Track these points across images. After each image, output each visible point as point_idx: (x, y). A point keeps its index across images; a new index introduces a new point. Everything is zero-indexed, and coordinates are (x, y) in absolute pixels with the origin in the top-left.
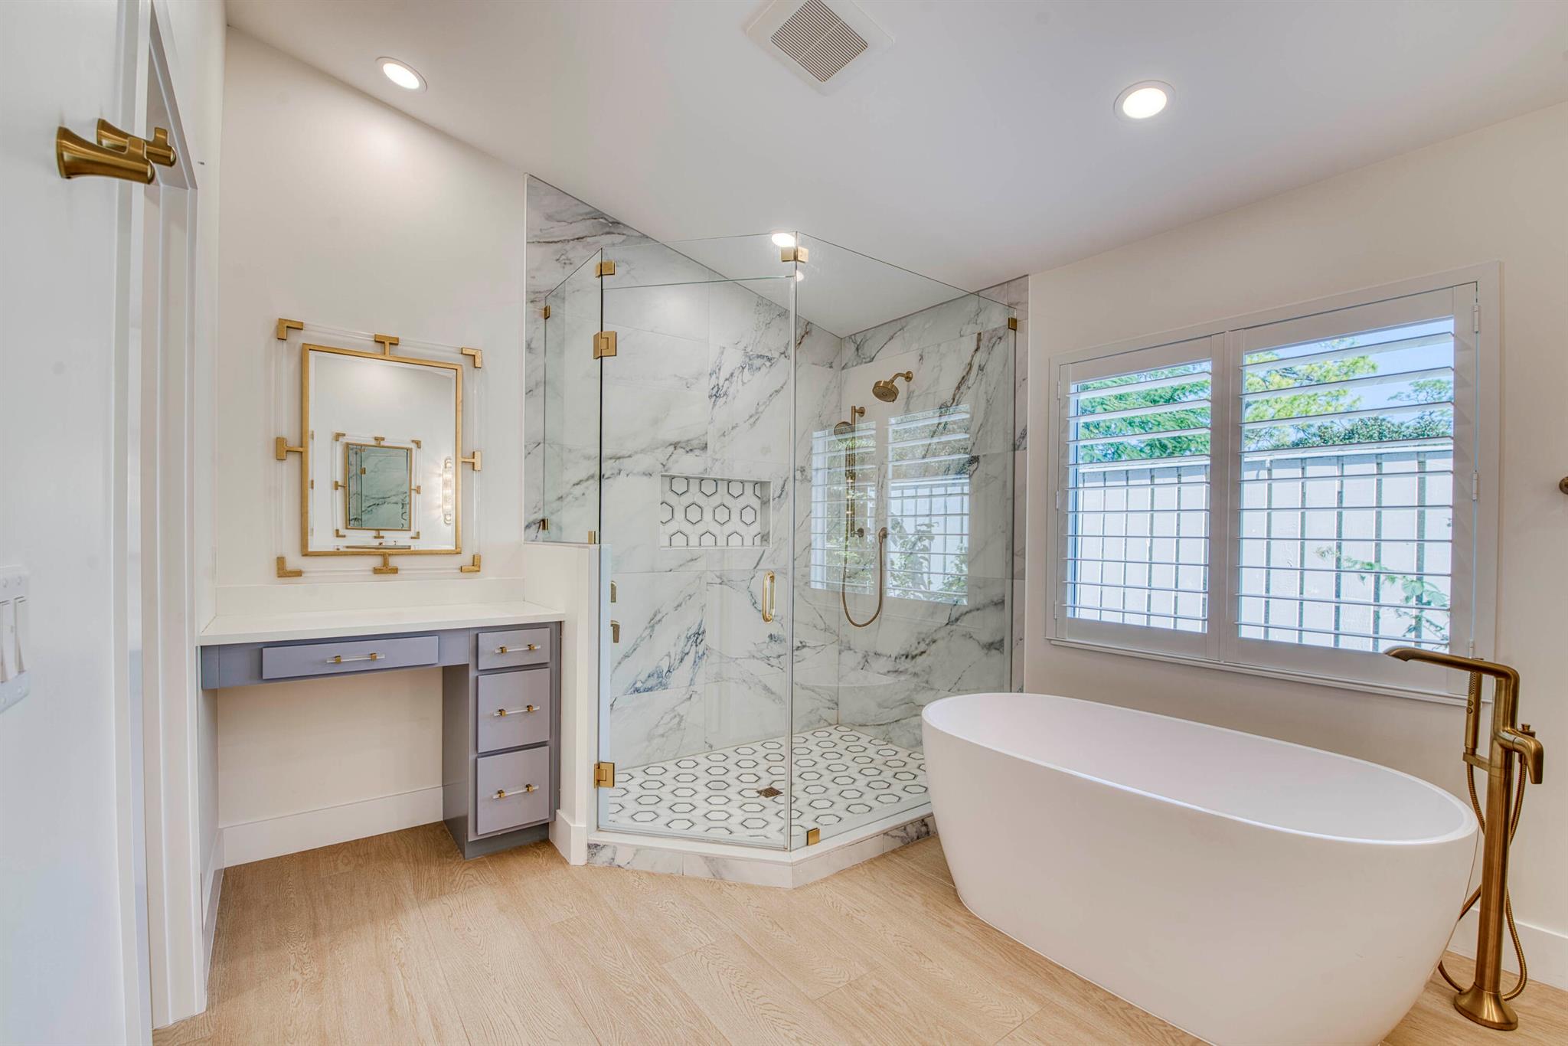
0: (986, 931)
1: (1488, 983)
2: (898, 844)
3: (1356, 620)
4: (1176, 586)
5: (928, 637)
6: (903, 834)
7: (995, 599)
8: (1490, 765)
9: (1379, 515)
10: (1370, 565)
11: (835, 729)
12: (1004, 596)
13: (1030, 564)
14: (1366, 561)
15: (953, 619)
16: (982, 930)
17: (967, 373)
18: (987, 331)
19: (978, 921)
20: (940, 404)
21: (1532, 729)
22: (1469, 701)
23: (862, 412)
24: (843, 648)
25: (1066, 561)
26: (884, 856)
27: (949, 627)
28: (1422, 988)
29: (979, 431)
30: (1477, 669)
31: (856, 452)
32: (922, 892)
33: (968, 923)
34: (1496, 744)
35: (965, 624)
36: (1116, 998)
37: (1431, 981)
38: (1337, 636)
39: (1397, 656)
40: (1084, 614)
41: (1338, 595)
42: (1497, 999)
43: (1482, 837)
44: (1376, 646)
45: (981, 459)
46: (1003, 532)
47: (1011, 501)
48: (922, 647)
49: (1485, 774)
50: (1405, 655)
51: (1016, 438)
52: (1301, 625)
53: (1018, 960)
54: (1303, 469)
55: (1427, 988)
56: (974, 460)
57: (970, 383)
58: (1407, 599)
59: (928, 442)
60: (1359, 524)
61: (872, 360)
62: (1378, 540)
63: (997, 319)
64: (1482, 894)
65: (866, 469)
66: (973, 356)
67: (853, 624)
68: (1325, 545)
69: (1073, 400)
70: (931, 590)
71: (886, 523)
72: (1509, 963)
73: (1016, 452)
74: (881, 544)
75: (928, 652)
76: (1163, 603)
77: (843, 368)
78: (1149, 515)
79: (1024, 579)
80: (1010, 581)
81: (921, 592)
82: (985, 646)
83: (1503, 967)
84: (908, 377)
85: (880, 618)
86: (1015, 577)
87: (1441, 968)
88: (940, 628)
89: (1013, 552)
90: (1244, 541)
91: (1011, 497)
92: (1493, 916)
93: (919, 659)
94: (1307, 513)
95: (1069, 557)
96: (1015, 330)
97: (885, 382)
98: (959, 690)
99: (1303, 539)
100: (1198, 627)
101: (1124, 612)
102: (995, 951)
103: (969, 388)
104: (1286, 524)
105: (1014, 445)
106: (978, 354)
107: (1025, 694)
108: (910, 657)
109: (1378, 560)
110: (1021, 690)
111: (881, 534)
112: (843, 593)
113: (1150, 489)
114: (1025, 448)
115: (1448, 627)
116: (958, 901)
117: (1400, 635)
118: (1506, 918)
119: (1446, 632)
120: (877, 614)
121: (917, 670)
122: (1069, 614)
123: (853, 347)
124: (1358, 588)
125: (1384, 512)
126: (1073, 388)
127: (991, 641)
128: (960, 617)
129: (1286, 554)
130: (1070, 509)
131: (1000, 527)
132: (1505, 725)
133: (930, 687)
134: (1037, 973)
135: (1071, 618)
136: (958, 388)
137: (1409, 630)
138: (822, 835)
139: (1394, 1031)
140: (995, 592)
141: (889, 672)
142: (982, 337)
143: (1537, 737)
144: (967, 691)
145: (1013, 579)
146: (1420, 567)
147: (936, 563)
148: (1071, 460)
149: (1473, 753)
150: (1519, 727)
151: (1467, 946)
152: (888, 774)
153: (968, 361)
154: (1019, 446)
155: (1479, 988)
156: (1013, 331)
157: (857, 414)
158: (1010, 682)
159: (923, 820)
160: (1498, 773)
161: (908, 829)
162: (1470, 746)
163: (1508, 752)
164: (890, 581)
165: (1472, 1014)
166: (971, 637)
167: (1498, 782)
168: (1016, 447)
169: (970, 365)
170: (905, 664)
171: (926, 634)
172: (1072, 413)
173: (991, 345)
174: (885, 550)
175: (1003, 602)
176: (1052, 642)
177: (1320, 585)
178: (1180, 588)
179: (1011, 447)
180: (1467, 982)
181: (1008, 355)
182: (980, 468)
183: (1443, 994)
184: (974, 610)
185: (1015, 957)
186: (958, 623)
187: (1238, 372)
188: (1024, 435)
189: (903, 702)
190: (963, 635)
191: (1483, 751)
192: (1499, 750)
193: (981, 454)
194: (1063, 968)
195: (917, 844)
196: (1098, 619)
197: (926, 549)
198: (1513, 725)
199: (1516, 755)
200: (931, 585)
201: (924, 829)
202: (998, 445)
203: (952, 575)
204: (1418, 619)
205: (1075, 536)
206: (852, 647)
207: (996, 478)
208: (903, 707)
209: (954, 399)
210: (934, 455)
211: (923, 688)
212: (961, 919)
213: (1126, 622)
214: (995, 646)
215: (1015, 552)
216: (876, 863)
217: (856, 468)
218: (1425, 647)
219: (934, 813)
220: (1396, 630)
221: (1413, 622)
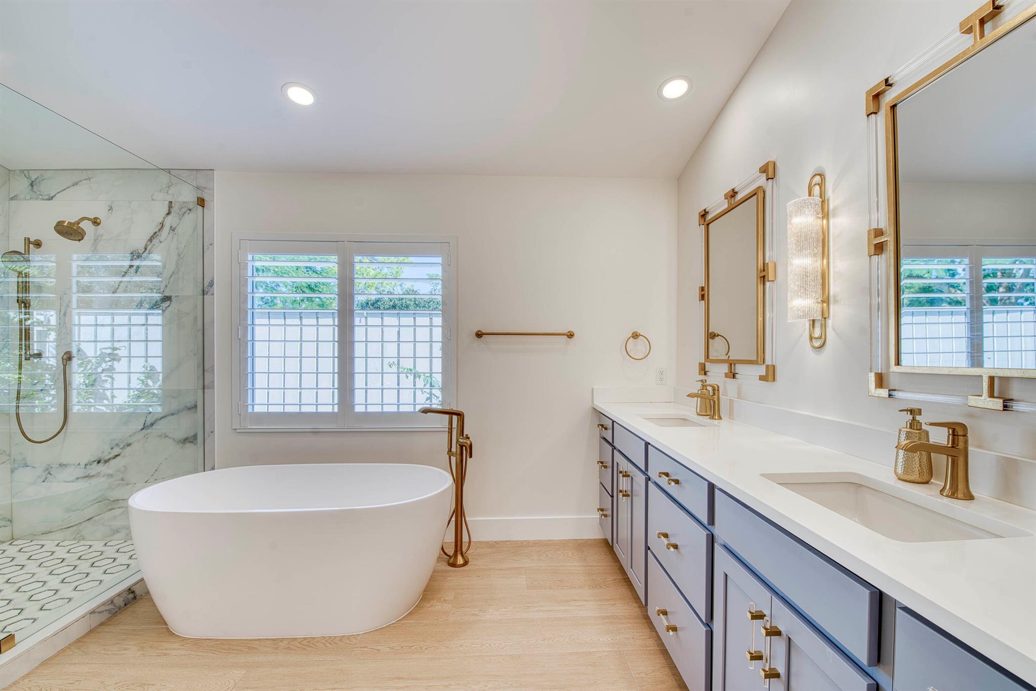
0: (198, 643)
1: (459, 548)
2: (106, 615)
3: (407, 396)
4: (317, 386)
5: (123, 442)
6: (111, 607)
7: (189, 405)
8: (456, 454)
9: (415, 345)
10: (411, 370)
11: (11, 544)
12: (196, 402)
13: (219, 378)
14: (409, 368)
15: (148, 423)
16: (195, 645)
17: (159, 230)
18: (179, 202)
19: (190, 640)
20: (132, 251)
21: (469, 436)
22: (449, 428)
23: (38, 244)
24: (16, 466)
25: (247, 374)
26: (92, 631)
27: (144, 431)
28: (436, 561)
29: (171, 277)
30: (451, 413)
31: (31, 280)
32: (136, 643)
33: (182, 645)
34: (458, 445)
35: (160, 427)
36: (295, 639)
37: (439, 558)
38: (398, 405)
39: (423, 412)
40: (257, 409)
41: (398, 384)
42: (462, 554)
43: (454, 485)
44: (415, 408)
45: (173, 299)
46: (194, 355)
47: (202, 332)
48: (116, 451)
49: (455, 458)
50: (425, 411)
51: (205, 287)
52: (382, 402)
53: (226, 650)
54: (382, 318)
55: (438, 561)
56: (167, 299)
57: (162, 238)
58: (425, 385)
59: (120, 280)
60: (407, 350)
61: (51, 198)
62: (415, 357)
63: (187, 195)
64: (455, 511)
65: (42, 297)
66: (164, 218)
67: (29, 440)
68: (391, 360)
69: (250, 265)
70: (115, 403)
71: (71, 347)
72: (465, 538)
73: (205, 296)
74: (65, 366)
75: (122, 455)
76: (308, 397)
77: (12, 199)
78: (299, 343)
79: (214, 389)
80: (202, 391)
81: (105, 405)
82: (180, 441)
83: (463, 541)
84: (96, 222)
85: (66, 432)
86: (206, 387)
87: (442, 549)
88: (135, 433)
89: (204, 368)
90: (356, 359)
91: (202, 328)
92: (459, 518)
93: (112, 462)
94: (384, 344)
95: (249, 371)
96: (203, 207)
97: (69, 223)
98: (156, 480)
99: (382, 357)
100: (329, 409)
101: (284, 405)
102: (208, 652)
103: (161, 242)
104: (375, 349)
105: (203, 291)
106: (169, 217)
107: (216, 471)
108: (102, 461)
109: (415, 367)
110: (213, 469)
111: (65, 357)
112: (18, 415)
113: (299, 328)
114: (213, 294)
115: (441, 397)
116: (171, 634)
117: (423, 402)
118: (463, 519)
119: (440, 399)
120: (62, 429)
121: (110, 472)
122: (250, 410)
123: (26, 183)
124: (407, 382)
125: (417, 344)
126: (250, 257)
127: (185, 437)
128: (155, 421)
129: (374, 365)
130: (249, 339)
131: (192, 351)
132: (460, 436)
133: (127, 483)
134: (241, 650)
135: (251, 412)
136: (151, 240)
137: (427, 400)
138: (17, 639)
139: (427, 586)
140: (189, 400)
141: (77, 479)
142: (173, 205)
143: (470, 439)
144: (163, 479)
145: (204, 389)
146: (431, 369)
147: (120, 381)
148: (250, 306)
149: (451, 451)
150: (465, 436)
151: (450, 538)
152: (84, 566)
153: (161, 220)
154: (207, 292)
155: (456, 552)
156: (202, 208)
157: (31, 246)
158: (205, 464)
159: (130, 589)
160: (458, 457)
161: (115, 601)
162: (449, 448)
163: (461, 447)
164: (74, 398)
165: (453, 565)
166: (166, 436)
167: (459, 461)
168: (205, 292)
169: (162, 225)
170: (96, 469)
171: (120, 439)
172: (250, 274)
173: (181, 213)
174: (70, 370)
175: (196, 406)
176: (237, 431)
177: (390, 381)
178: (319, 387)
179: (201, 293)
180: (451, 552)
181: (197, 223)
182: (172, 304)
183: (443, 561)
184: (168, 415)
185: (224, 649)
186: (154, 427)
187: (352, 265)
188: (211, 284)
189: (97, 501)
190: (158, 436)
191: (454, 450)
192: (459, 447)
193: (173, 294)
194: (259, 639)
195: (125, 610)
196: (266, 411)
197: (111, 369)
198: (463, 436)
199: (464, 447)
200: (115, 399)
201: (131, 596)
202: (188, 289)
203: (137, 389)
204: (431, 394)
205: (253, 357)
206: (29, 463)
207: (188, 314)
208: (96, 506)
209: (146, 249)
210: (125, 291)
211: (119, 485)
212: (176, 646)
213: (285, 411)
214: (191, 440)
215: (206, 368)
216: (85, 640)
217: (30, 295)
218: (434, 406)
219: (144, 578)
220: (422, 401)
221: (429, 396)
